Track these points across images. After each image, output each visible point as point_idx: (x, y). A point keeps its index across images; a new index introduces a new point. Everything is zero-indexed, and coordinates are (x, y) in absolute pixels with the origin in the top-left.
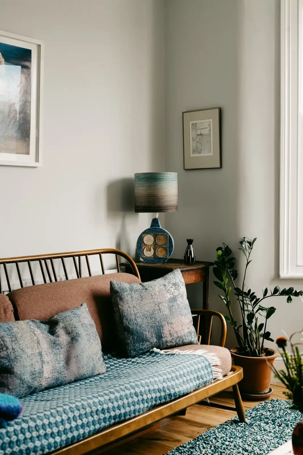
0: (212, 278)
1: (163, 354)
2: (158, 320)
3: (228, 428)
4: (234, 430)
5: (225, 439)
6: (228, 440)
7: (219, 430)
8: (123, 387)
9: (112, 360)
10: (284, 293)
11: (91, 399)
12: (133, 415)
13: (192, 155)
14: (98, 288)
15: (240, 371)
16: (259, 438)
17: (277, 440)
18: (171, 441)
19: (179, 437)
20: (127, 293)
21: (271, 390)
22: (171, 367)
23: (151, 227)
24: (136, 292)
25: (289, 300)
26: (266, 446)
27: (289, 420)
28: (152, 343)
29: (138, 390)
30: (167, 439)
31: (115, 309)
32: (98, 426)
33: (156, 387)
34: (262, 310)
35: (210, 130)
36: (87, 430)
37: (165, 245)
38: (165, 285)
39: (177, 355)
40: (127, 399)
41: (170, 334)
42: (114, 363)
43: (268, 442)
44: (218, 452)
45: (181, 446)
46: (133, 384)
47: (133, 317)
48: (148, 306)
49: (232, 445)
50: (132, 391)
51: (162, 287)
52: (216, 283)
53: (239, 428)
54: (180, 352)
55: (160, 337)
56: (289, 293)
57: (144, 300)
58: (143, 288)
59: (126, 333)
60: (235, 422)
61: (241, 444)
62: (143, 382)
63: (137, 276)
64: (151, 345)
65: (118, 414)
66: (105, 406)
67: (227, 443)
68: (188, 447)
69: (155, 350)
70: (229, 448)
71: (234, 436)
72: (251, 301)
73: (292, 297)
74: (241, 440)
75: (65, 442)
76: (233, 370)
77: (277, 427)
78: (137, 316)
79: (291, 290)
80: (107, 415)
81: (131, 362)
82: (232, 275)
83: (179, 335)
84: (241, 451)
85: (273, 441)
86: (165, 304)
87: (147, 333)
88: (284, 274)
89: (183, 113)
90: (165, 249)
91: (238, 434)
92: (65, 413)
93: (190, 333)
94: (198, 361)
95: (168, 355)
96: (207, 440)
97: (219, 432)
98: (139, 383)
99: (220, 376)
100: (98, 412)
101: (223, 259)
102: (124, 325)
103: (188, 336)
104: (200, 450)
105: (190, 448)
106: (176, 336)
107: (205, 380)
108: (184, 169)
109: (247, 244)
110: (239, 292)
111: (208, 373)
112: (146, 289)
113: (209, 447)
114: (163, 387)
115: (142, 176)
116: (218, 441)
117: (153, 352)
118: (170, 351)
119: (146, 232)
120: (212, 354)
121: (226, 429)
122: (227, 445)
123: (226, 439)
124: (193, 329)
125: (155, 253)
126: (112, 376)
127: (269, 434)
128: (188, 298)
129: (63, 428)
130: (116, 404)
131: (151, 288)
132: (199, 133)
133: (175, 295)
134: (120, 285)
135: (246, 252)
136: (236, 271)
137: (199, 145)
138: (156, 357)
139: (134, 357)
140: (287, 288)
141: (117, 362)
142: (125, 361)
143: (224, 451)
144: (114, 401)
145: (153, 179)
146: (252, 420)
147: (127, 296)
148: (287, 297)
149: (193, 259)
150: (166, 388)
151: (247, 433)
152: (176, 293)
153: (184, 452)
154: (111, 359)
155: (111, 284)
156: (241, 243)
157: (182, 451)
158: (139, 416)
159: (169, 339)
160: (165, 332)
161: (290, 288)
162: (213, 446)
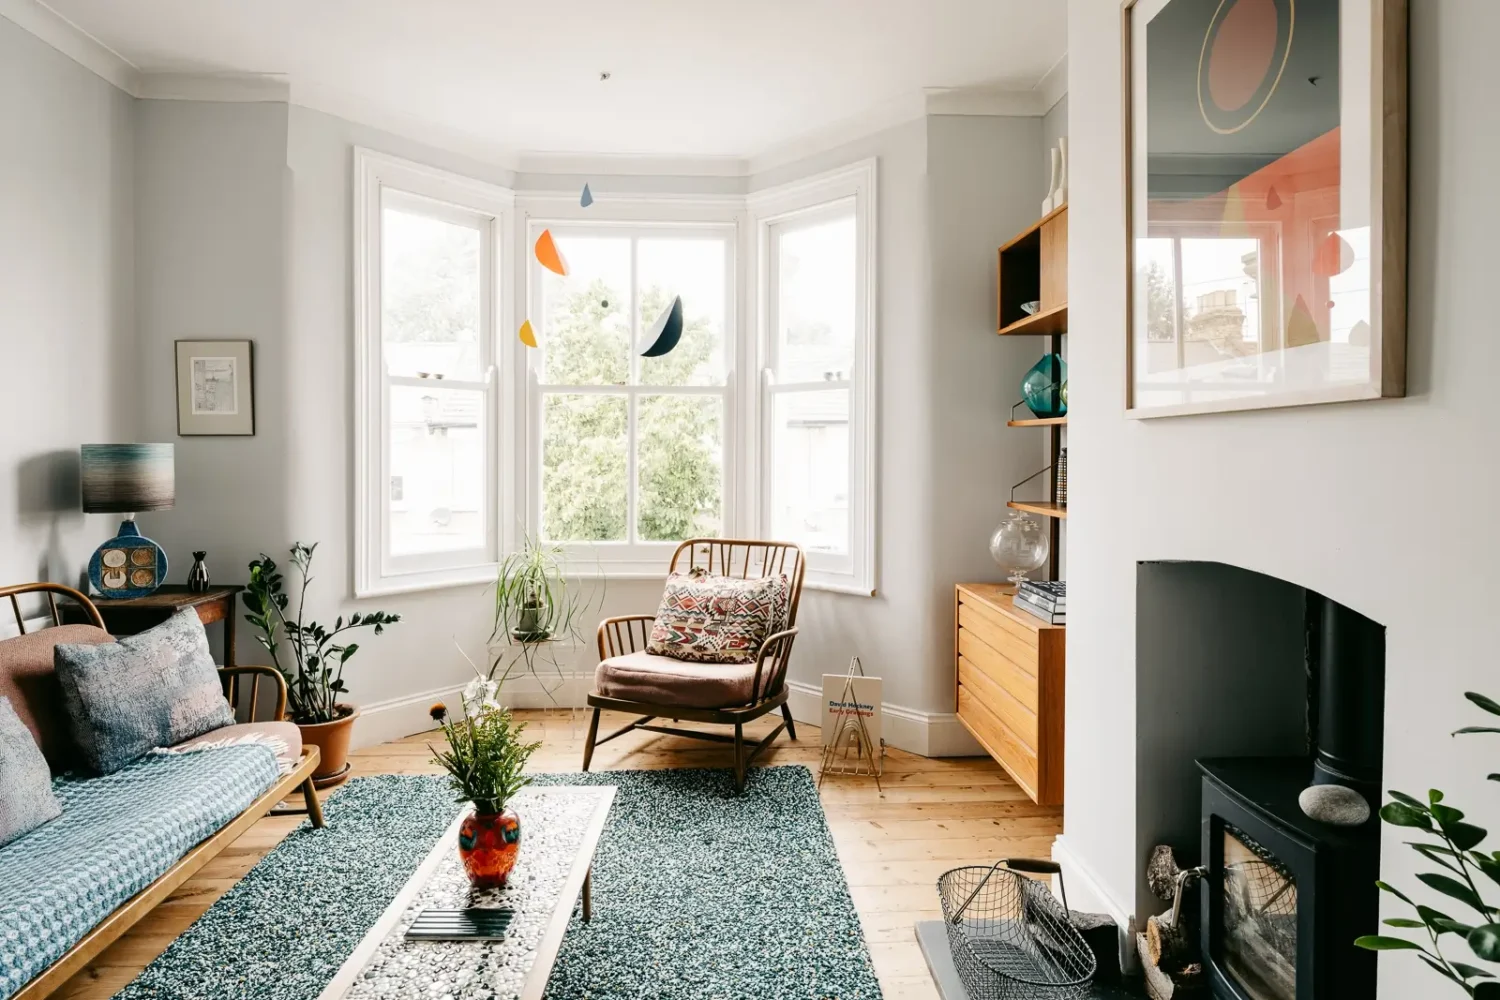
0: (241, 609)
1: (176, 756)
2: (162, 698)
3: (298, 843)
4: (309, 845)
5: (298, 863)
6: (305, 862)
7: (284, 851)
8: (132, 835)
9: (66, 787)
10: (369, 620)
11: (74, 876)
12: (155, 878)
13: (194, 412)
14: (24, 662)
15: (315, 751)
16: (354, 846)
17: (381, 841)
18: (198, 894)
19: (210, 883)
20: (94, 663)
21: (348, 765)
22: (211, 777)
23: (119, 536)
24: (114, 659)
25: (379, 628)
26: (369, 854)
27: (391, 806)
28: (150, 740)
29: (160, 833)
30: (189, 893)
31: (69, 695)
32: (92, 921)
33: (191, 817)
34: (336, 650)
35: (232, 374)
36: (72, 935)
37: (151, 565)
38: (169, 638)
39: (207, 751)
40: (143, 853)
41: (185, 718)
42: (75, 792)
43: (370, 848)
44: (293, 888)
45: (222, 898)
46: (150, 825)
47: (111, 703)
48: (138, 679)
49: (314, 869)
50: (151, 837)
51: (164, 641)
52: (249, 618)
53: (315, 839)
54: (210, 745)
55: (164, 726)
56: (376, 620)
57: (130, 670)
58: (125, 649)
59: (96, 734)
60: (307, 830)
61: (328, 864)
62: (168, 815)
63: (99, 626)
64: (148, 745)
65: (128, 885)
66: (104, 880)
67: (305, 868)
68: (237, 895)
69: (157, 750)
70: (310, 875)
71: (312, 855)
72: (316, 639)
73: (382, 625)
74: (325, 857)
75: (30, 974)
76: (305, 753)
77: (376, 820)
78: (120, 699)
79: (379, 616)
80: (109, 895)
81: (112, 783)
82: (278, 603)
83: (201, 716)
84: (333, 874)
85: (377, 844)
86: (171, 670)
87: (141, 726)
88: (361, 591)
89: (176, 342)
90: (152, 572)
91: (317, 850)
92: (23, 919)
93: (220, 709)
94: (253, 755)
95: (188, 754)
96: (268, 874)
97: (285, 855)
98: (160, 820)
99: (288, 769)
100: (91, 896)
101: (262, 578)
102: (93, 720)
103: (217, 715)
104: (261, 894)
105: (241, 895)
106: (196, 719)
107: (268, 781)
108: (179, 434)
109: (303, 552)
110: (292, 627)
111: (272, 769)
112: (133, 650)
113: (275, 885)
114: (204, 814)
115: (103, 451)
116: (287, 871)
117: (154, 755)
118: (188, 747)
119: (107, 546)
120: (272, 738)
121: (295, 846)
122: (304, 872)
123: (301, 862)
124: (224, 700)
125: (128, 580)
126: (82, 817)
127: (368, 835)
128: (211, 653)
129: (25, 948)
130: (123, 870)
131: (141, 647)
132: (210, 376)
133: (190, 651)
134: (77, 651)
135: (301, 563)
136: (285, 596)
137: (210, 397)
138: (163, 763)
139: (113, 772)
140: (375, 614)
141: (79, 789)
142: (99, 783)
143: (303, 882)
144: (120, 864)
145: (125, 454)
146: (333, 819)
147: (93, 669)
148: (375, 625)
149: (205, 584)
150: (209, 814)
151: (331, 843)
152: (192, 647)
153: (233, 905)
154: (65, 785)
155: (57, 651)
156: (293, 551)
157: (229, 905)
158: (164, 875)
159: (183, 726)
160: (175, 716)
161: (378, 614)
162: (281, 881)
